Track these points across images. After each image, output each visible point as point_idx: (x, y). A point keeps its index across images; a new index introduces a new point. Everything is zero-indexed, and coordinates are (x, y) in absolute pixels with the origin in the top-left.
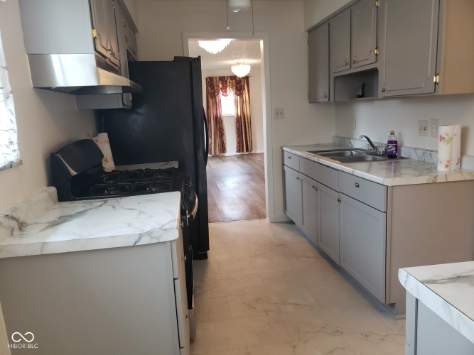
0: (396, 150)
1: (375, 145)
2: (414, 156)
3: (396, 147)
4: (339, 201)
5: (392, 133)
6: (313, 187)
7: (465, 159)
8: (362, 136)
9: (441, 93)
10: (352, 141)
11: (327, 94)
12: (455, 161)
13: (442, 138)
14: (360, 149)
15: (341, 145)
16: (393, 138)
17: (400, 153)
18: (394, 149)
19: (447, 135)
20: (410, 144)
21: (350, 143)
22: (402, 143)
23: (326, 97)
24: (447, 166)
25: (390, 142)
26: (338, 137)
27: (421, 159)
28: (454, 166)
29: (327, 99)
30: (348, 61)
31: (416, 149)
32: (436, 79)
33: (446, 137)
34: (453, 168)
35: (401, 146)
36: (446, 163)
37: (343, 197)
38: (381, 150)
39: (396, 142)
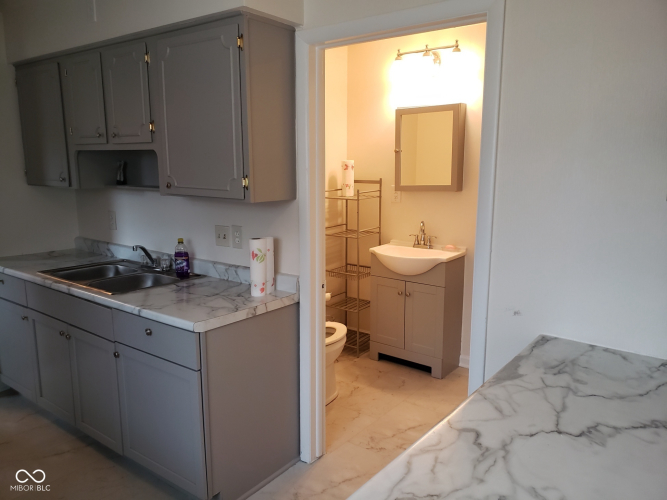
0: (188, 265)
1: (154, 256)
2: (213, 273)
3: (187, 261)
4: (116, 355)
5: (181, 242)
6: (62, 334)
7: (280, 278)
8: (137, 247)
9: (252, 201)
10: (113, 248)
11: (66, 176)
12: (271, 282)
13: (255, 256)
14: (128, 261)
15: (92, 254)
16: (182, 249)
17: (192, 269)
18: (185, 264)
19: (260, 251)
20: (206, 255)
21: (109, 250)
22: (193, 254)
23: (64, 179)
24: (262, 290)
25: (178, 254)
26: (85, 239)
27: (223, 277)
28: (269, 289)
29: (67, 184)
30: (103, 130)
31: (215, 263)
32: (245, 182)
33: (259, 254)
34: (268, 292)
35: (193, 258)
36: (262, 287)
37: (121, 349)
38: (165, 264)
39: (186, 254)
